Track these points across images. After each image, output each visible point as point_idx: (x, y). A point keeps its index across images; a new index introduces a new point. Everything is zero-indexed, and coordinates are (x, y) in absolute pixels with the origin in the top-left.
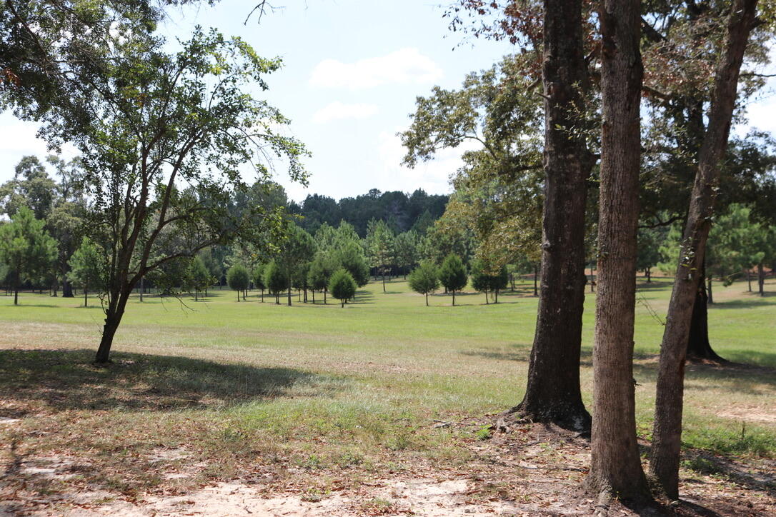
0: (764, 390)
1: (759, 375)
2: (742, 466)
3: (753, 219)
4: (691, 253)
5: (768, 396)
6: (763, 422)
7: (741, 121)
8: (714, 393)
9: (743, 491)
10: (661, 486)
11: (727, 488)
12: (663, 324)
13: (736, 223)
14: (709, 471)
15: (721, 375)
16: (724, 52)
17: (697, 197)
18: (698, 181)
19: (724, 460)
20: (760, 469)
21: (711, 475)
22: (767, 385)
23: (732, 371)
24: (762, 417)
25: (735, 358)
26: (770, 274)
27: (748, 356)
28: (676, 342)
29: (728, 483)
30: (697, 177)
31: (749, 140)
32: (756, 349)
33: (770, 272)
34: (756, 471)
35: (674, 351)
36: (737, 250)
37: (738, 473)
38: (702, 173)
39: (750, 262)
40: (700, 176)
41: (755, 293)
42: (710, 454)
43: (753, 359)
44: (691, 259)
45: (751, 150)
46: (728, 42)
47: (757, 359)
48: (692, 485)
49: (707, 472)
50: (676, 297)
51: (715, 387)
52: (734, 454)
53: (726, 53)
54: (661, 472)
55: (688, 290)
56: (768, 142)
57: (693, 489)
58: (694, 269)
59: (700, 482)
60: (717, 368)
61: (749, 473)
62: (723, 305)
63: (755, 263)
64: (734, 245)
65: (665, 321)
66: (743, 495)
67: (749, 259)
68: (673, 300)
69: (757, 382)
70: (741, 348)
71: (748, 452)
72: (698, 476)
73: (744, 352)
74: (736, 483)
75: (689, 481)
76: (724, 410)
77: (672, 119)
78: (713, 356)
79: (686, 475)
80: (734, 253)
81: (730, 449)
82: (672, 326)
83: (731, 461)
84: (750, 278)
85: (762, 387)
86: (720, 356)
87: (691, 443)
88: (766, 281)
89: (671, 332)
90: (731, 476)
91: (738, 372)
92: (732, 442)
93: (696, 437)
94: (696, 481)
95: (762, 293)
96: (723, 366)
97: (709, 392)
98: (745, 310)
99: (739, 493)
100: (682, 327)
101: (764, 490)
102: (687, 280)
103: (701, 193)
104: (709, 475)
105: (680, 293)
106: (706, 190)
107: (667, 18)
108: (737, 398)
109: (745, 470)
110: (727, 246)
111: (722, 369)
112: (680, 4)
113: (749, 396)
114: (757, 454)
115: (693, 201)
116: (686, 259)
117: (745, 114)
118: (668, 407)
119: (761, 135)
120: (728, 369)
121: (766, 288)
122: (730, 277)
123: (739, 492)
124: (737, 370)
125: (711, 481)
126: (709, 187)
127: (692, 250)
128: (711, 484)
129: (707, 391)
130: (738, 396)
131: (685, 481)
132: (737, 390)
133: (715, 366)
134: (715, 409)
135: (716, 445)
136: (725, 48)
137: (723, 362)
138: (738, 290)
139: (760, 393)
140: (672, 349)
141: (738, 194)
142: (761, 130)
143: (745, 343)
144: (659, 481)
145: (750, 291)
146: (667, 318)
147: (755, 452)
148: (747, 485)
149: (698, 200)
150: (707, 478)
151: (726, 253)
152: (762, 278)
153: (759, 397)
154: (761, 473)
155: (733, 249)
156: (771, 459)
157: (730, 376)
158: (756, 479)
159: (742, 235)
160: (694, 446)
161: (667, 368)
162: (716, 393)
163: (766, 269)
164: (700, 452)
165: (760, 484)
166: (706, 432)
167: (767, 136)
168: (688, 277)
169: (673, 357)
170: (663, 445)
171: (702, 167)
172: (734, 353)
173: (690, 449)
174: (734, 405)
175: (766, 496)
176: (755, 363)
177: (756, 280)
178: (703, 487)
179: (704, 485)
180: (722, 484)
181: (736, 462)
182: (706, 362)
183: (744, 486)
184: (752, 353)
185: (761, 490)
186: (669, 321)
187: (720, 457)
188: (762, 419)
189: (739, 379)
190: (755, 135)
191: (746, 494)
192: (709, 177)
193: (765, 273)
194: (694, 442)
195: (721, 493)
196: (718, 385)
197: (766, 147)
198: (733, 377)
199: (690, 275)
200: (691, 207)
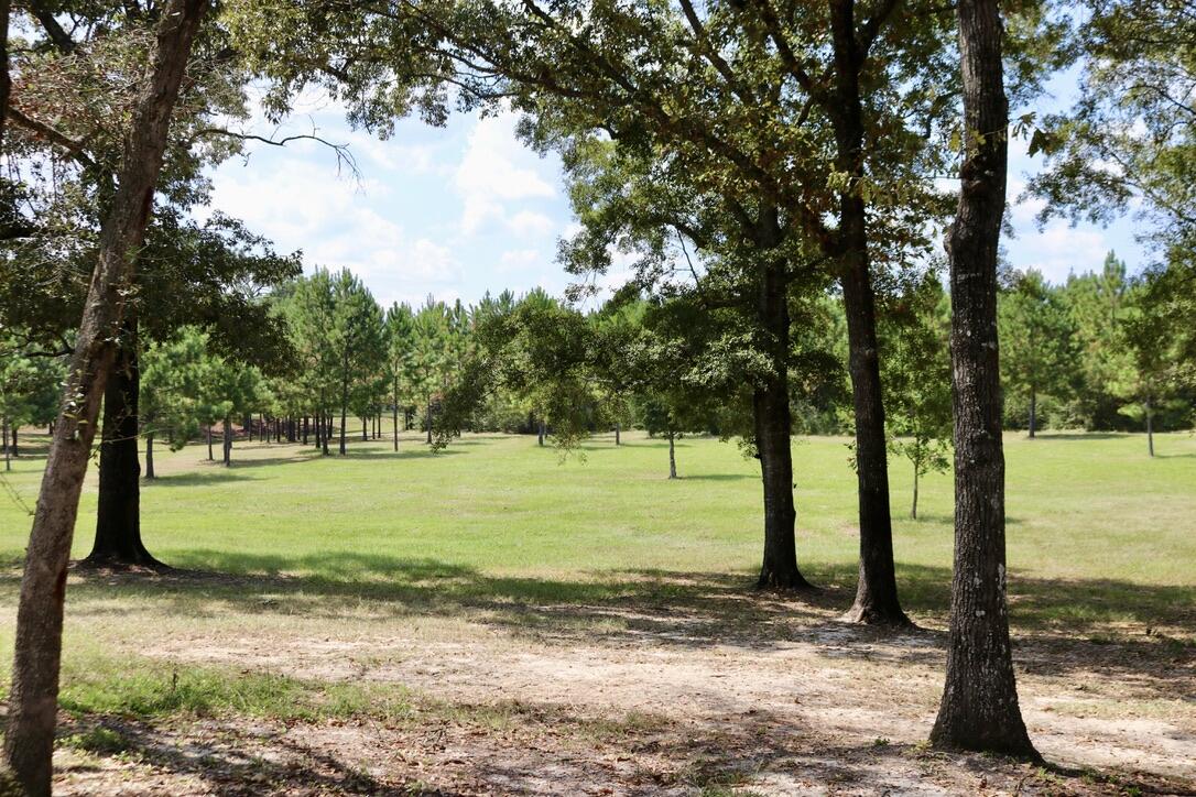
0: (218, 609)
1: (214, 588)
2: (167, 735)
3: (211, 350)
4: (80, 395)
5: (222, 620)
6: (212, 660)
7: (200, 199)
8: (141, 618)
9: (162, 778)
10: (20, 787)
11: (138, 775)
12: (31, 514)
13: (192, 356)
14: (110, 749)
15: (156, 590)
16: (148, 75)
17: (94, 305)
18: (97, 279)
19: (140, 728)
20: (194, 737)
21: (114, 756)
22: (223, 603)
23: (174, 583)
24: (211, 652)
25: (181, 561)
26: (242, 434)
27: (201, 558)
28: (51, 542)
29: (141, 766)
30: (96, 273)
31: (211, 228)
32: (214, 546)
33: (242, 431)
34: (188, 741)
35: (47, 559)
36: (193, 397)
37: (159, 747)
38: (105, 267)
39: (212, 415)
40: (101, 271)
41: (219, 462)
42: (118, 722)
43: (208, 562)
44: (79, 405)
45: (212, 245)
46: (156, 60)
47: (214, 563)
48: (81, 777)
49: (109, 751)
50: (54, 468)
51: (143, 609)
52: (158, 715)
53: (152, 78)
54: (21, 762)
55: (74, 456)
56: (239, 235)
57: (81, 782)
58: (84, 422)
59: (96, 770)
60: (151, 579)
61: (176, 746)
62: (168, 481)
63: (218, 417)
64: (189, 388)
65: (34, 507)
66: (162, 783)
67: (209, 412)
68: (49, 473)
69: (209, 598)
70: (190, 546)
71: (179, 711)
72: (93, 759)
73: (196, 552)
74: (152, 765)
75: (77, 769)
76: (154, 645)
77: (95, 186)
78: (147, 559)
79: (73, 760)
80: (188, 401)
81: (151, 709)
82: (46, 517)
83: (150, 729)
84: (211, 439)
85: (216, 606)
86: (158, 559)
87: (90, 704)
88: (234, 444)
89: (43, 526)
90: (147, 753)
91: (185, 582)
92: (157, 696)
93: (100, 693)
94: (88, 769)
95: (227, 461)
96: (161, 575)
97: (134, 617)
98: (202, 488)
99: (154, 782)
100: (63, 517)
101: (195, 772)
102: (73, 441)
103: (102, 298)
104: (110, 756)
105: (60, 460)
106: (110, 293)
107: (94, 26)
108: (174, 624)
109: (171, 742)
110: (177, 389)
111: (159, 579)
112: (117, 7)
113: (194, 620)
114: (194, 712)
115: (87, 311)
116: (71, 406)
117: (211, 191)
118: (35, 653)
119: (228, 224)
120: (170, 579)
121: (233, 455)
122: (181, 437)
123: (156, 778)
124: (182, 581)
125: (113, 766)
126: (114, 289)
127: (79, 391)
128: (112, 770)
129: (129, 616)
130: (178, 622)
131: (70, 770)
132: (177, 612)
133: (150, 575)
134: (139, 644)
135: (130, 703)
136: (151, 69)
137: (161, 568)
138: (192, 457)
139: (211, 616)
140: (45, 556)
141: (190, 310)
142: (229, 214)
143: (198, 539)
144: (17, 778)
145: (211, 458)
146: (37, 502)
147: (191, 710)
148: (171, 767)
149: (96, 308)
150: (107, 762)
151: (177, 401)
152: (228, 439)
153: (208, 621)
154: (195, 744)
155: (187, 395)
156: (214, 719)
157: (170, 591)
158: (186, 754)
159: (200, 373)
160: (95, 709)
161: (35, 588)
162: (145, 619)
163: (234, 427)
164: (102, 718)
165: (191, 762)
166: (117, 684)
167: (237, 226)
168: (74, 435)
169: (45, 568)
170: (25, 717)
171: (105, 256)
172: (180, 554)
173: (86, 716)
174: (169, 637)
175: (198, 780)
176: (211, 569)
177: (220, 442)
178: (98, 778)
179: (101, 774)
180: (131, 769)
181: (158, 729)
182: (135, 569)
183: (165, 769)
184: (208, 553)
185: (191, 772)
186: (40, 508)
187: (134, 723)
188: (210, 655)
189: (183, 596)
190: (219, 222)
191: (167, 781)
192: (115, 271)
193: (234, 432)
194: (95, 702)
195: (127, 785)
196: (149, 605)
197: (235, 243)
198: (175, 591)
199: (77, 432)
200: (84, 319)
